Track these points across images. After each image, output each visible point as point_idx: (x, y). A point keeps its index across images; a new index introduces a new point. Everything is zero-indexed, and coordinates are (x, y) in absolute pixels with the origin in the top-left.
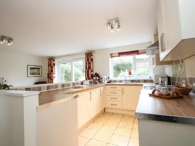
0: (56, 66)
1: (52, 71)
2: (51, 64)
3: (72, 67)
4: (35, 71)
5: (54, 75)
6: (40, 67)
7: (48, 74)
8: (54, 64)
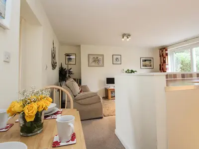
0: (169, 56)
1: (164, 62)
2: (163, 54)
3: (191, 55)
4: (147, 63)
5: (167, 67)
6: (152, 59)
7: (160, 65)
8: (167, 54)
